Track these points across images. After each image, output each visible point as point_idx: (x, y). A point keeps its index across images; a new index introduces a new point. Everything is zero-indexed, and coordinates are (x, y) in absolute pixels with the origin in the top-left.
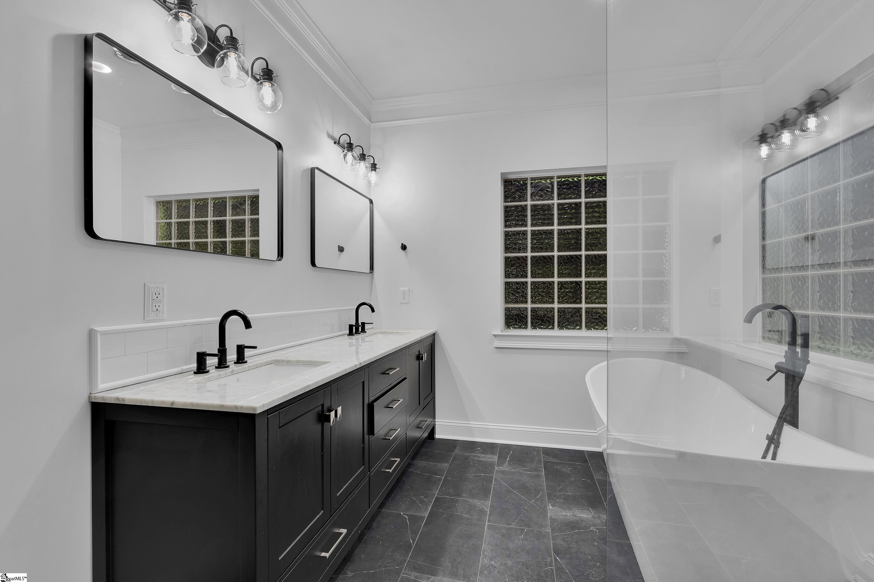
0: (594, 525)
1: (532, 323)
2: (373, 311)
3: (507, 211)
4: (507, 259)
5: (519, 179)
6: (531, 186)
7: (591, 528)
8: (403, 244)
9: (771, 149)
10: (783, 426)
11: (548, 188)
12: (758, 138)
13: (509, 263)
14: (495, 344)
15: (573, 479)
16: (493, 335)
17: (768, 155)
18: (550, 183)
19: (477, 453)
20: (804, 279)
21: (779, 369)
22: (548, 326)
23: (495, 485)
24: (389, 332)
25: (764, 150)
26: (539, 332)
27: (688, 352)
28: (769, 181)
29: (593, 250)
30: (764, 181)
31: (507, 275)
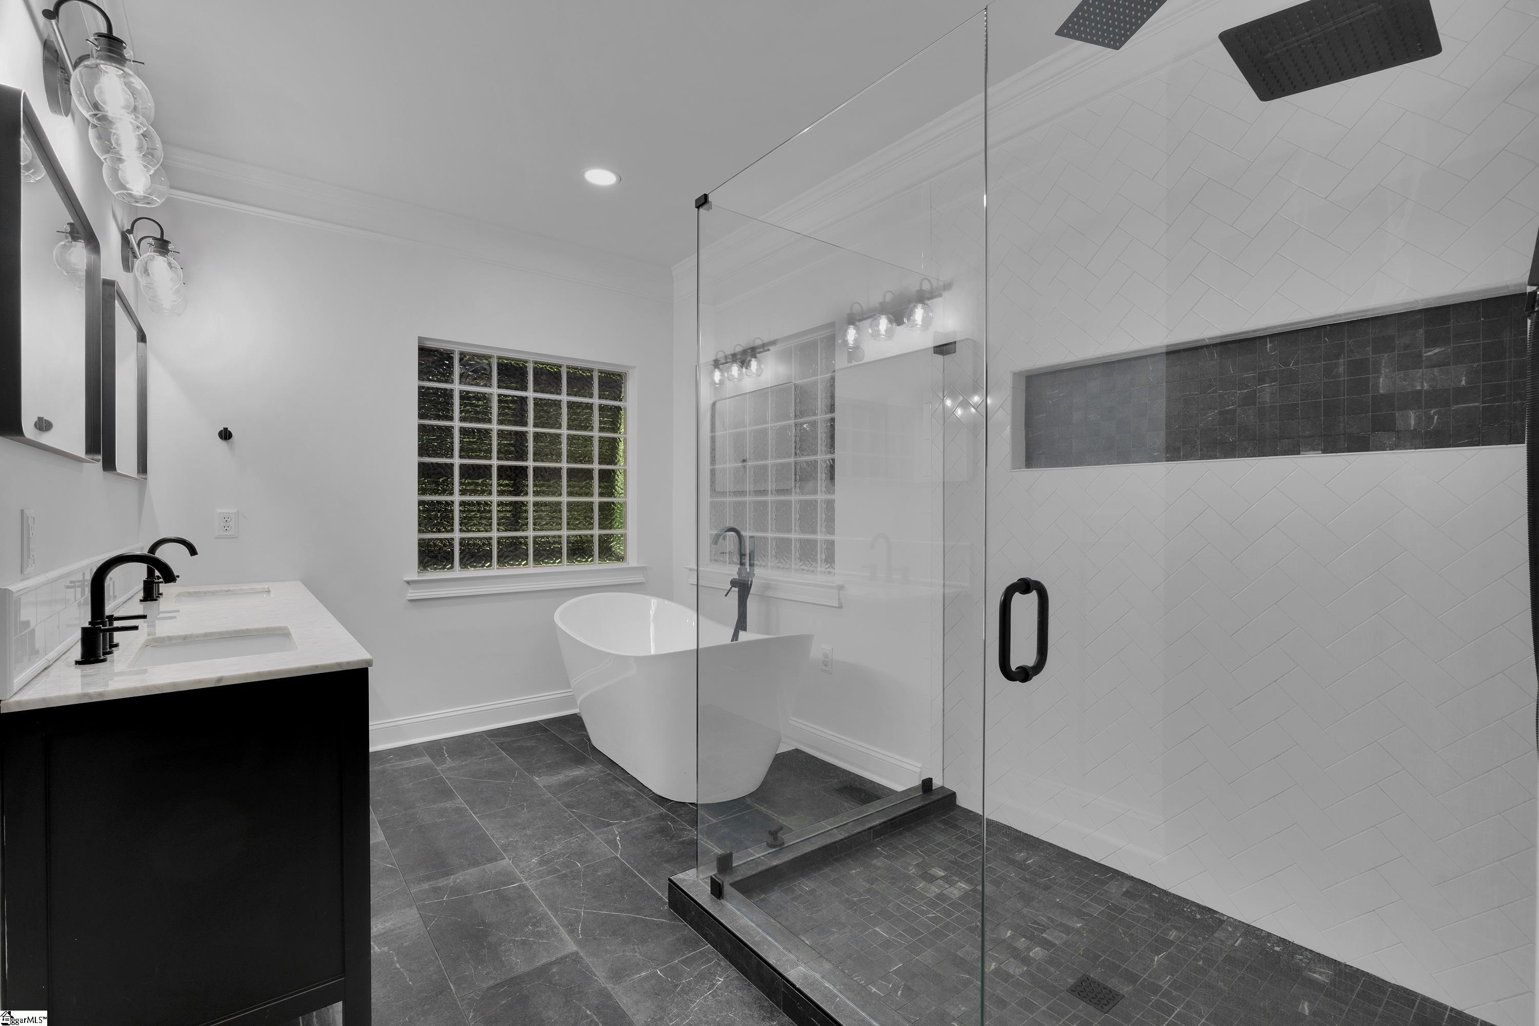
0: (591, 776)
1: (461, 560)
2: (193, 551)
3: (424, 394)
4: (421, 466)
5: (442, 350)
6: (461, 362)
7: (590, 779)
8: (227, 428)
9: (722, 375)
10: (739, 632)
11: (485, 369)
12: (713, 363)
13: (425, 471)
14: (409, 595)
15: (543, 749)
16: (405, 581)
17: (720, 380)
18: (487, 364)
19: (393, 762)
20: (765, 503)
21: (734, 583)
22: (485, 563)
23: (451, 783)
24: (208, 591)
25: (717, 376)
26: (471, 572)
27: (645, 581)
28: (718, 405)
29: (542, 461)
30: (714, 404)
31: (422, 491)
